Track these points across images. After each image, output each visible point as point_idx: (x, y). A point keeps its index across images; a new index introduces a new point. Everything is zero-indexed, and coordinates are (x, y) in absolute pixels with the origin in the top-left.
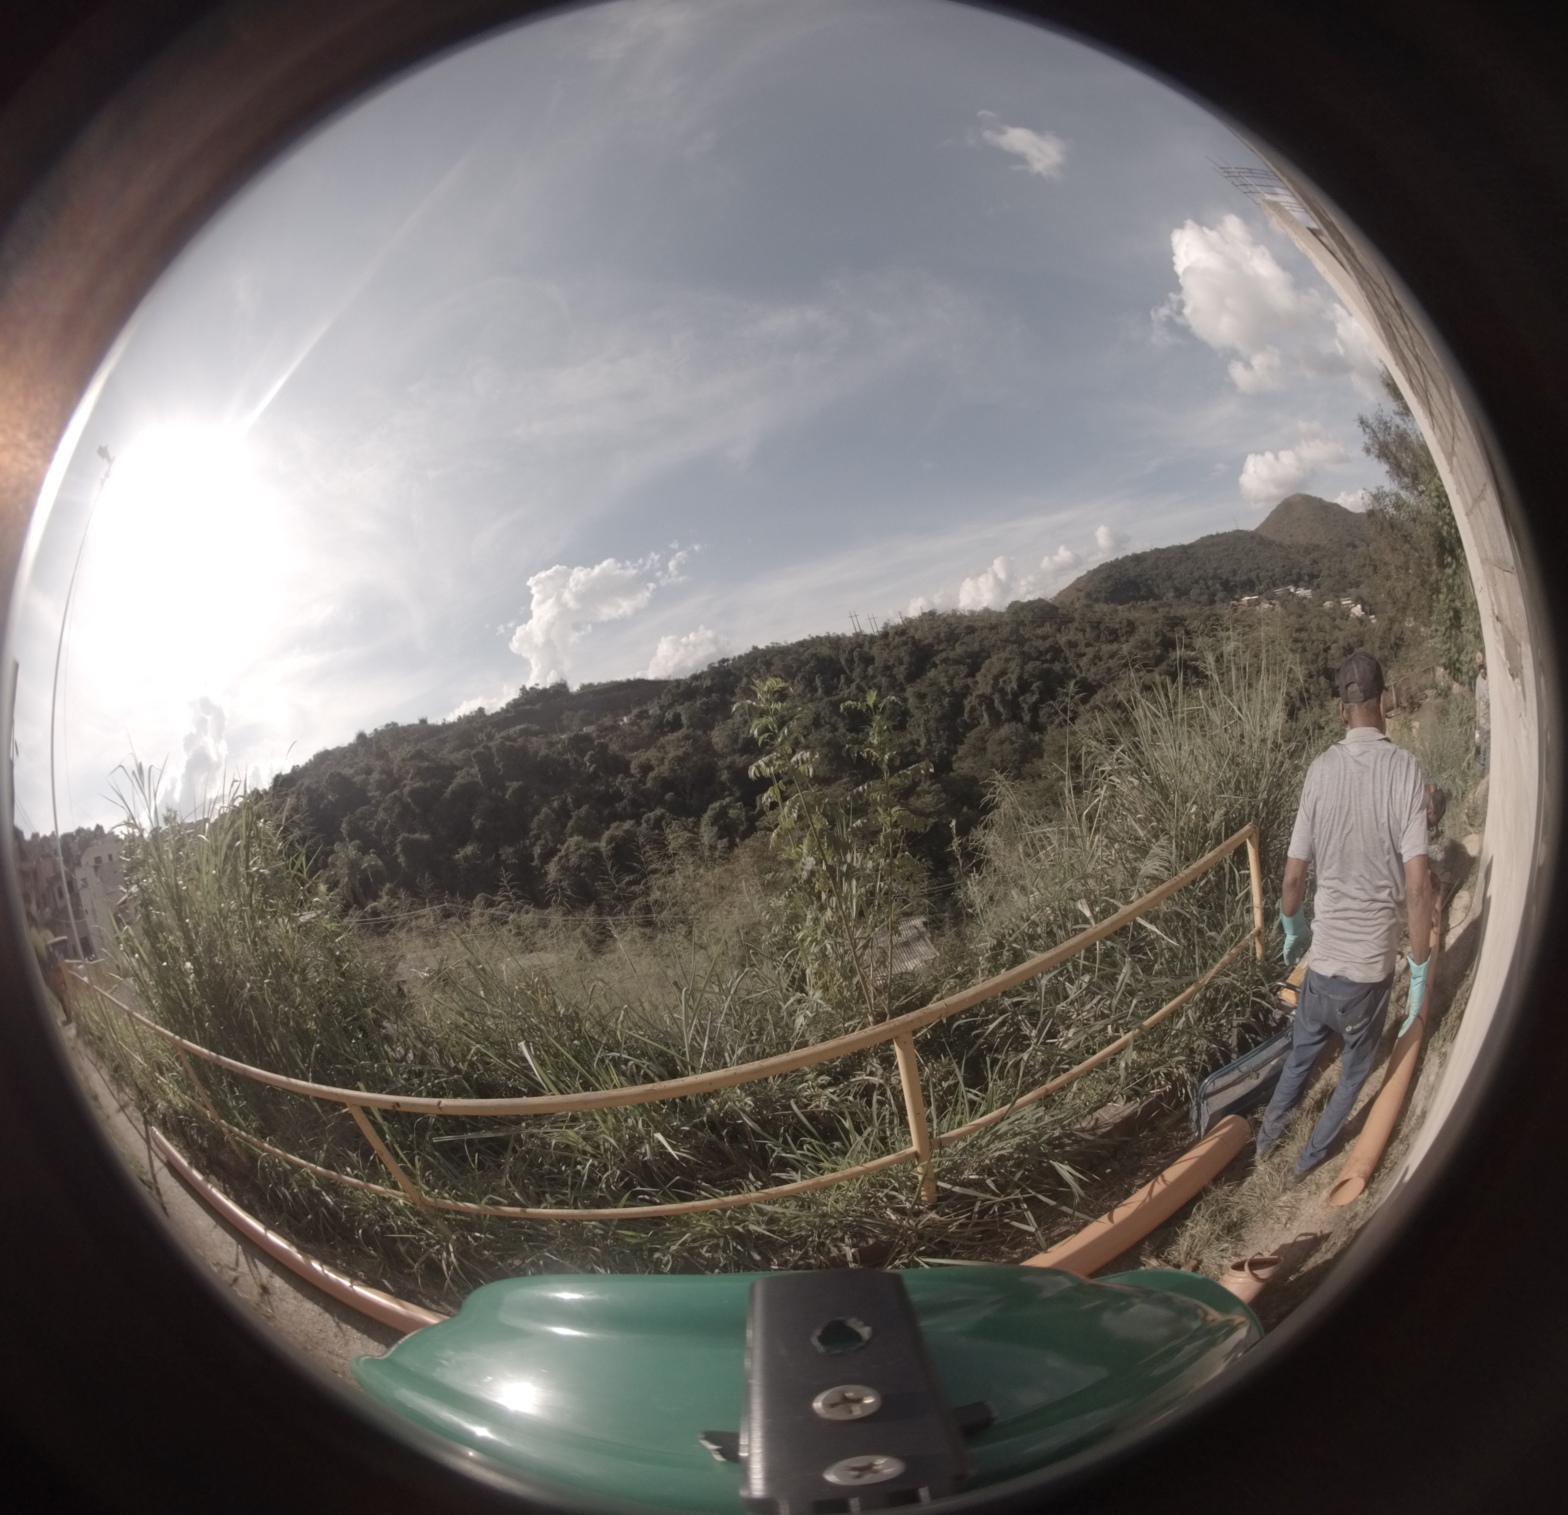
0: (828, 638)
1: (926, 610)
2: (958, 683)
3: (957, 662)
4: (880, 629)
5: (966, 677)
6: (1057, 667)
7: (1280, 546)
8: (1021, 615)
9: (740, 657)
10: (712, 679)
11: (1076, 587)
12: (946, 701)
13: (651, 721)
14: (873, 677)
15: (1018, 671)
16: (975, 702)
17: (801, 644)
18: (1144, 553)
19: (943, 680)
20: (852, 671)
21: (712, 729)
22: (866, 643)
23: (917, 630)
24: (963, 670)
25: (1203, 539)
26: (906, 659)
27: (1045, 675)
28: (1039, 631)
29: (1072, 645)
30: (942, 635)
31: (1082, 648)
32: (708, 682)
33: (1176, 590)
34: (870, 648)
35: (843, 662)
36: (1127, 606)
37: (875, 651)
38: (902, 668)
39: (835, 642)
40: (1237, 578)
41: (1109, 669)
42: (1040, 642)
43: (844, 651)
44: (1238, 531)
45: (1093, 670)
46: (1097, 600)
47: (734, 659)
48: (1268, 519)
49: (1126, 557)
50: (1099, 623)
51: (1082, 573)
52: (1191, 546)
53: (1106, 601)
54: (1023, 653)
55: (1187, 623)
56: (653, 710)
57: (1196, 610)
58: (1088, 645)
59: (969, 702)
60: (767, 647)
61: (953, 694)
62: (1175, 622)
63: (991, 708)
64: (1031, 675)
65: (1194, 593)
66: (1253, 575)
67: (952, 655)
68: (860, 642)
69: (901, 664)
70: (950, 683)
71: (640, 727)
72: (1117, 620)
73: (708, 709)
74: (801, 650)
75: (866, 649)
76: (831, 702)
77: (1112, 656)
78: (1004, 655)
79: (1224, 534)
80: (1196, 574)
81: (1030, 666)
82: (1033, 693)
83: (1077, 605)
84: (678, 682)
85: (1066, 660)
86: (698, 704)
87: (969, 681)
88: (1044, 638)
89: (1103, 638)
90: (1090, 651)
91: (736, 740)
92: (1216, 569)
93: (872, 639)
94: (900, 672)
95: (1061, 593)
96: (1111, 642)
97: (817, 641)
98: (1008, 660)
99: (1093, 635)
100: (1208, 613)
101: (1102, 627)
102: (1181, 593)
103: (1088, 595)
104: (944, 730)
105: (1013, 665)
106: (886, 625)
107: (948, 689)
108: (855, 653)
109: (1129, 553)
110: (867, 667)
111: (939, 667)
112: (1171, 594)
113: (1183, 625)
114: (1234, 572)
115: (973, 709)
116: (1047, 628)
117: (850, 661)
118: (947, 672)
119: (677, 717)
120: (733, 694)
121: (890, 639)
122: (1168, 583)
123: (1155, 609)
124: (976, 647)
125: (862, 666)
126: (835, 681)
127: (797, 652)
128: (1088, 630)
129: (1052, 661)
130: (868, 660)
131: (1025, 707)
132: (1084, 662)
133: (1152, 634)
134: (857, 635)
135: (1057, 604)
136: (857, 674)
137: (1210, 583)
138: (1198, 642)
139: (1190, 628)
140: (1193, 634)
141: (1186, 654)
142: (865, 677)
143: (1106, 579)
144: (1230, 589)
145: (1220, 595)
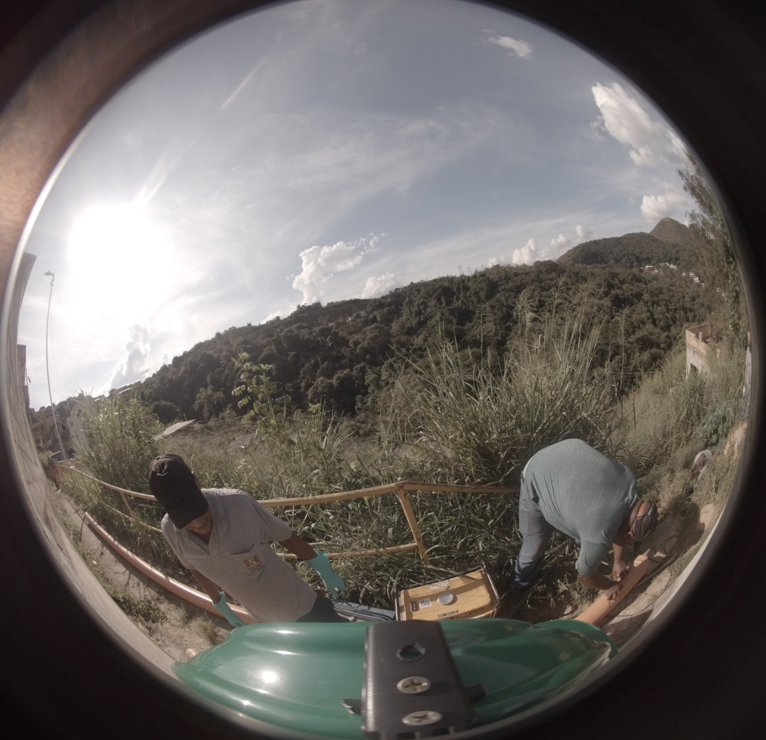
0: (447, 278)
1: (495, 264)
2: (510, 301)
3: (509, 290)
4: (473, 273)
5: (514, 298)
7: (661, 242)
8: (541, 268)
9: (405, 287)
10: (392, 298)
11: (568, 255)
12: (504, 310)
13: (362, 319)
14: (469, 297)
15: (539, 296)
17: (435, 281)
18: (599, 240)
19: (503, 299)
20: (459, 294)
21: (392, 323)
22: (466, 281)
23: (490, 274)
24: (512, 294)
25: (626, 235)
26: (485, 288)
28: (549, 276)
29: (565, 284)
30: (503, 277)
31: (569, 286)
32: (389, 300)
33: (615, 259)
34: (468, 283)
35: (455, 289)
36: (592, 266)
37: (470, 284)
38: (483, 293)
39: (451, 281)
40: (643, 256)
42: (549, 282)
43: (455, 284)
44: (642, 233)
46: (577, 262)
47: (402, 288)
48: (655, 228)
49: (591, 242)
51: (571, 248)
52: (621, 238)
53: (583, 262)
54: (541, 288)
55: (619, 276)
56: (363, 313)
57: (623, 270)
58: (573, 284)
60: (418, 282)
61: (508, 307)
62: (614, 275)
65: (623, 261)
66: (650, 255)
67: (507, 287)
68: (463, 280)
69: (483, 291)
70: (506, 301)
71: (357, 323)
72: (587, 272)
73: (390, 313)
74: (435, 283)
75: (466, 283)
76: (449, 310)
78: (532, 287)
79: (636, 234)
80: (624, 252)
83: (568, 264)
84: (375, 300)
86: (385, 310)
88: (551, 279)
89: (580, 281)
90: (574, 287)
91: (403, 328)
92: (633, 250)
93: (469, 278)
94: (483, 295)
95: (561, 258)
96: (584, 283)
97: (442, 279)
98: (534, 290)
99: (575, 279)
100: (629, 272)
101: (579, 277)
102: (617, 261)
103: (574, 259)
104: (503, 324)
105: (536, 293)
106: (476, 271)
107: (505, 303)
108: (461, 286)
109: (592, 240)
110: (466, 292)
111: (501, 293)
112: (612, 261)
113: (617, 277)
114: (641, 253)
116: (553, 276)
117: (458, 289)
118: (505, 295)
119: (375, 317)
120: (402, 305)
121: (477, 278)
122: (611, 256)
123: (604, 268)
124: (519, 283)
125: (464, 291)
126: (451, 299)
127: (432, 285)
128: (573, 277)
130: (467, 289)
133: (603, 281)
134: (462, 276)
135: (558, 264)
136: (461, 295)
137: (630, 257)
138: (625, 286)
139: (621, 279)
140: (622, 282)
141: (619, 292)
142: (465, 297)
143: (582, 252)
144: (641, 261)
145: (635, 264)
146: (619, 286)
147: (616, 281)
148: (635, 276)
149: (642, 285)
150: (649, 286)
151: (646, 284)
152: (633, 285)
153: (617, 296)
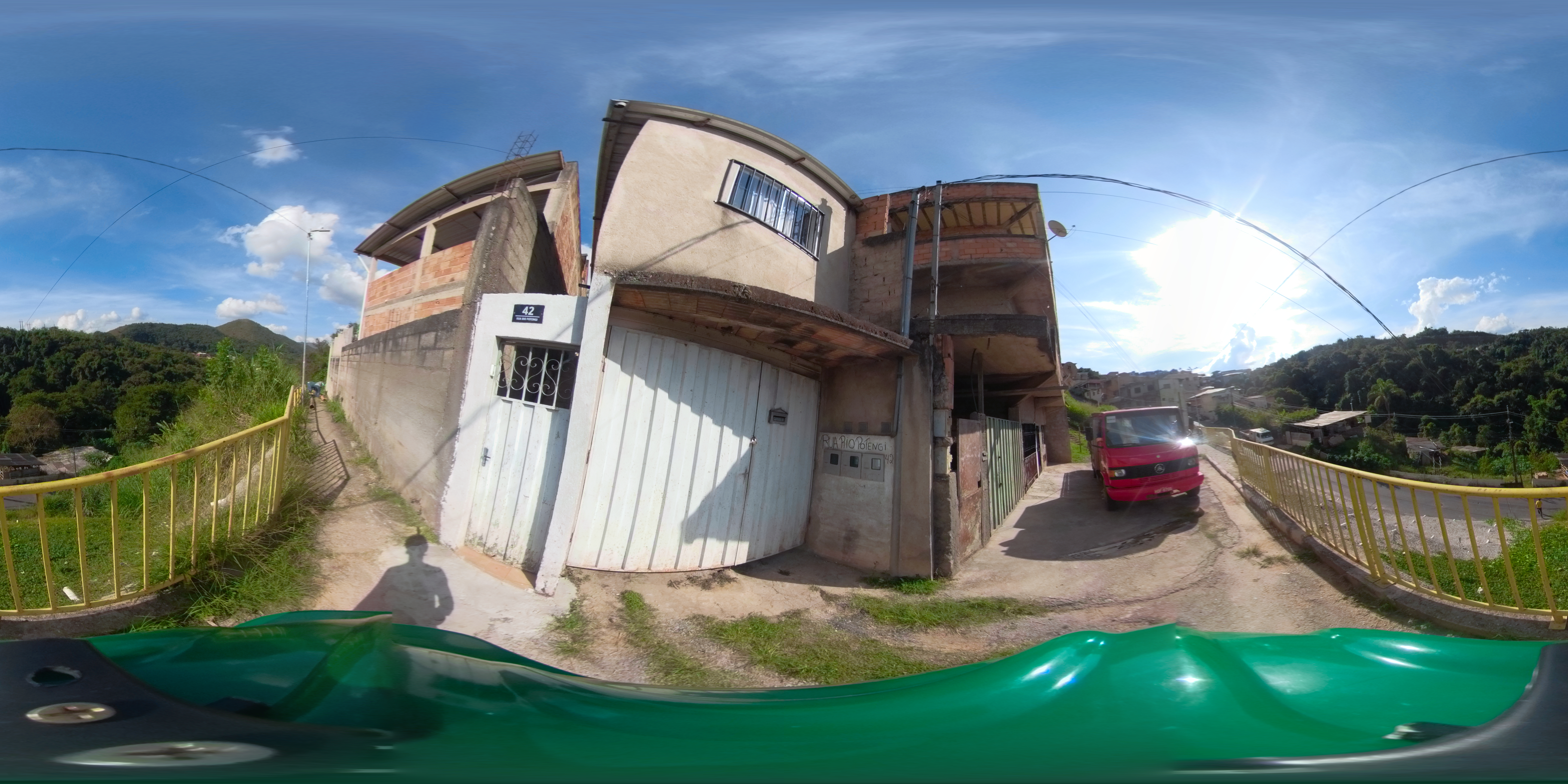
0: (8, 329)
1: (52, 326)
2: (69, 361)
3: (69, 351)
4: (30, 330)
5: (73, 358)
6: (115, 362)
7: (227, 336)
8: (98, 337)
11: (119, 330)
12: (64, 367)
14: (30, 350)
15: (99, 360)
16: (77, 370)
18: (153, 323)
19: (63, 358)
20: (19, 346)
22: (27, 335)
23: (50, 334)
24: (73, 355)
25: (185, 324)
26: (47, 346)
27: (110, 365)
28: (107, 346)
29: (122, 355)
30: (64, 339)
31: (126, 357)
34: (28, 337)
35: (16, 341)
36: (145, 344)
37: (33, 339)
38: (44, 349)
39: (13, 332)
40: (198, 344)
41: (137, 368)
42: (107, 351)
43: (16, 336)
45: (130, 367)
46: (130, 339)
49: (144, 324)
50: (134, 349)
51: (123, 325)
52: (181, 326)
53: (134, 340)
54: (100, 354)
57: (177, 352)
58: (129, 357)
59: (74, 369)
61: (66, 364)
62: (168, 356)
63: (83, 374)
64: (104, 364)
65: (176, 345)
66: (206, 345)
67: (68, 348)
68: (23, 333)
69: (44, 347)
70: (66, 359)
72: (139, 348)
75: (26, 337)
77: (139, 363)
78: (93, 353)
80: (178, 338)
81: (104, 360)
82: (103, 371)
85: (118, 360)
87: (75, 360)
88: (110, 350)
89: (134, 355)
90: (130, 359)
92: (190, 338)
93: (30, 334)
94: (43, 351)
96: (138, 357)
98: (94, 356)
99: (131, 352)
100: (182, 355)
101: (135, 351)
102: (168, 344)
103: (125, 336)
104: (60, 379)
105: (97, 358)
106: (33, 328)
107: (64, 361)
108: (23, 338)
109: (145, 322)
110: (27, 346)
111: (62, 352)
112: (165, 343)
113: (172, 357)
114: (197, 341)
115: (75, 373)
116: (110, 346)
117: (20, 341)
118: (65, 355)
121: (39, 335)
122: (165, 339)
124: (79, 347)
125: (24, 344)
128: (128, 349)
129: (113, 359)
130: (30, 343)
131: (99, 376)
132: (126, 363)
133: (157, 358)
134: (23, 330)
136: (22, 346)
137: (184, 343)
138: (177, 366)
139: (175, 359)
140: (176, 362)
141: (172, 369)
142: (25, 349)
143: (134, 330)
144: (193, 348)
145: (187, 349)
146: (173, 364)
147: (170, 361)
148: (189, 359)
149: (195, 367)
150: (202, 369)
151: (199, 366)
152: (186, 365)
153: (170, 372)
